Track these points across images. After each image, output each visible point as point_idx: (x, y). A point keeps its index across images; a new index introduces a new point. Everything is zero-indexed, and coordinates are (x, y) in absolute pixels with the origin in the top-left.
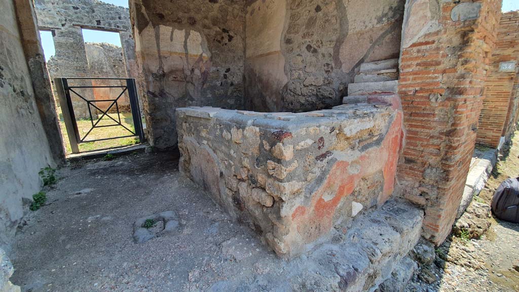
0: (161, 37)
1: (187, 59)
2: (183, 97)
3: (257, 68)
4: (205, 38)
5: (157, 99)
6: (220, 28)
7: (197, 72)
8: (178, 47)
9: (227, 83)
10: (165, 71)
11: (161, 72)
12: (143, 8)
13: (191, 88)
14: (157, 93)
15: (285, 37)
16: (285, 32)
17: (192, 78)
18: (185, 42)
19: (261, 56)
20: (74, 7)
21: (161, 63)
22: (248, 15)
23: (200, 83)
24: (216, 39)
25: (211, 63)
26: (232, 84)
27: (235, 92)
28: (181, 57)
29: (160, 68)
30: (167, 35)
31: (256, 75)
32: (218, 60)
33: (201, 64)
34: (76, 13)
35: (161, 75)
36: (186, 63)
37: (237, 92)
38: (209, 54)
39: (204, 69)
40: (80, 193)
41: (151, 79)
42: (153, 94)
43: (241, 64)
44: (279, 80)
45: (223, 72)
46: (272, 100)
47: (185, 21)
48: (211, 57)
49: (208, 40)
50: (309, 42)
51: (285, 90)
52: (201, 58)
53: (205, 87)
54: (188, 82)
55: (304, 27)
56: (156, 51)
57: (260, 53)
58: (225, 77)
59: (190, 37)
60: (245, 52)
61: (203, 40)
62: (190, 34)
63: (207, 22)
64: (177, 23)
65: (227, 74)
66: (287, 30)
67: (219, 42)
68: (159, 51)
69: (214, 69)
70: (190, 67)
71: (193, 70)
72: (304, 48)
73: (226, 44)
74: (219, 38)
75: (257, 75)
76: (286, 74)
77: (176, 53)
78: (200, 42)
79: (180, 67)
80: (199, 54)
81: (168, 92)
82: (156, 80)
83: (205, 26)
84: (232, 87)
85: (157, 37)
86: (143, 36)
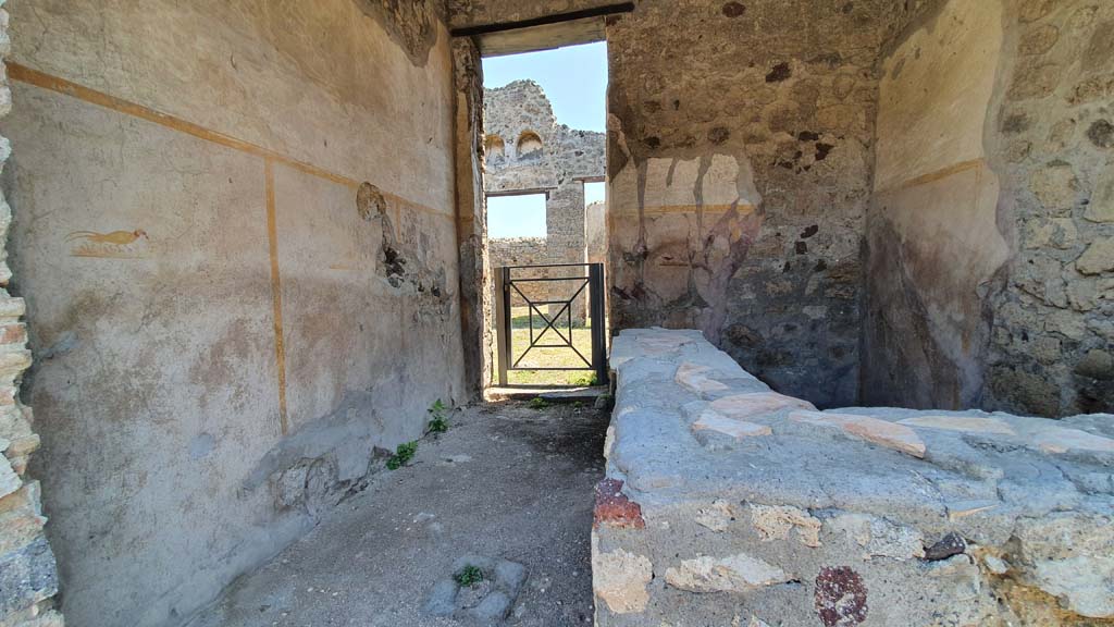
0: (649, 181)
1: (699, 218)
2: (682, 299)
3: (903, 221)
4: (748, 167)
5: (628, 302)
6: (792, 134)
7: (721, 243)
8: (682, 194)
9: (804, 265)
10: (649, 247)
11: (640, 250)
12: (622, 134)
13: (701, 279)
14: (628, 292)
15: (1002, 110)
16: (1002, 96)
17: (706, 257)
18: (699, 183)
19: (919, 181)
20: (576, 153)
21: (643, 231)
22: (884, 82)
23: (725, 267)
24: (778, 160)
25: (761, 218)
26: (821, 266)
27: (830, 286)
28: (685, 215)
29: (639, 241)
30: (660, 176)
31: (899, 239)
32: (780, 210)
33: (732, 224)
34: (578, 161)
35: (639, 256)
36: (695, 225)
37: (840, 286)
38: (757, 199)
39: (739, 234)
40: (450, 461)
41: (620, 263)
42: (621, 292)
43: (857, 209)
44: (975, 253)
45: (792, 236)
46: (950, 317)
47: (701, 139)
48: (762, 206)
49: (757, 168)
50: (1102, 110)
51: (998, 284)
52: (733, 210)
53: (736, 275)
54: (695, 266)
55: (1077, 63)
56: (636, 210)
57: (915, 173)
58: (801, 248)
59: (711, 169)
60: (870, 178)
61: (742, 170)
62: (710, 164)
63: (756, 128)
64: (687, 145)
65: (807, 240)
66: (1007, 89)
67: (788, 166)
68: (641, 208)
69: (769, 231)
70: (705, 235)
71: (710, 240)
72: (1078, 136)
73: (807, 168)
74: (788, 156)
75: (903, 241)
76: (1004, 233)
77: (675, 207)
78: (734, 175)
79: (681, 236)
80: (731, 202)
81: (650, 287)
82: (631, 265)
83: (751, 139)
84: (820, 275)
85: (642, 182)
86: (616, 185)
